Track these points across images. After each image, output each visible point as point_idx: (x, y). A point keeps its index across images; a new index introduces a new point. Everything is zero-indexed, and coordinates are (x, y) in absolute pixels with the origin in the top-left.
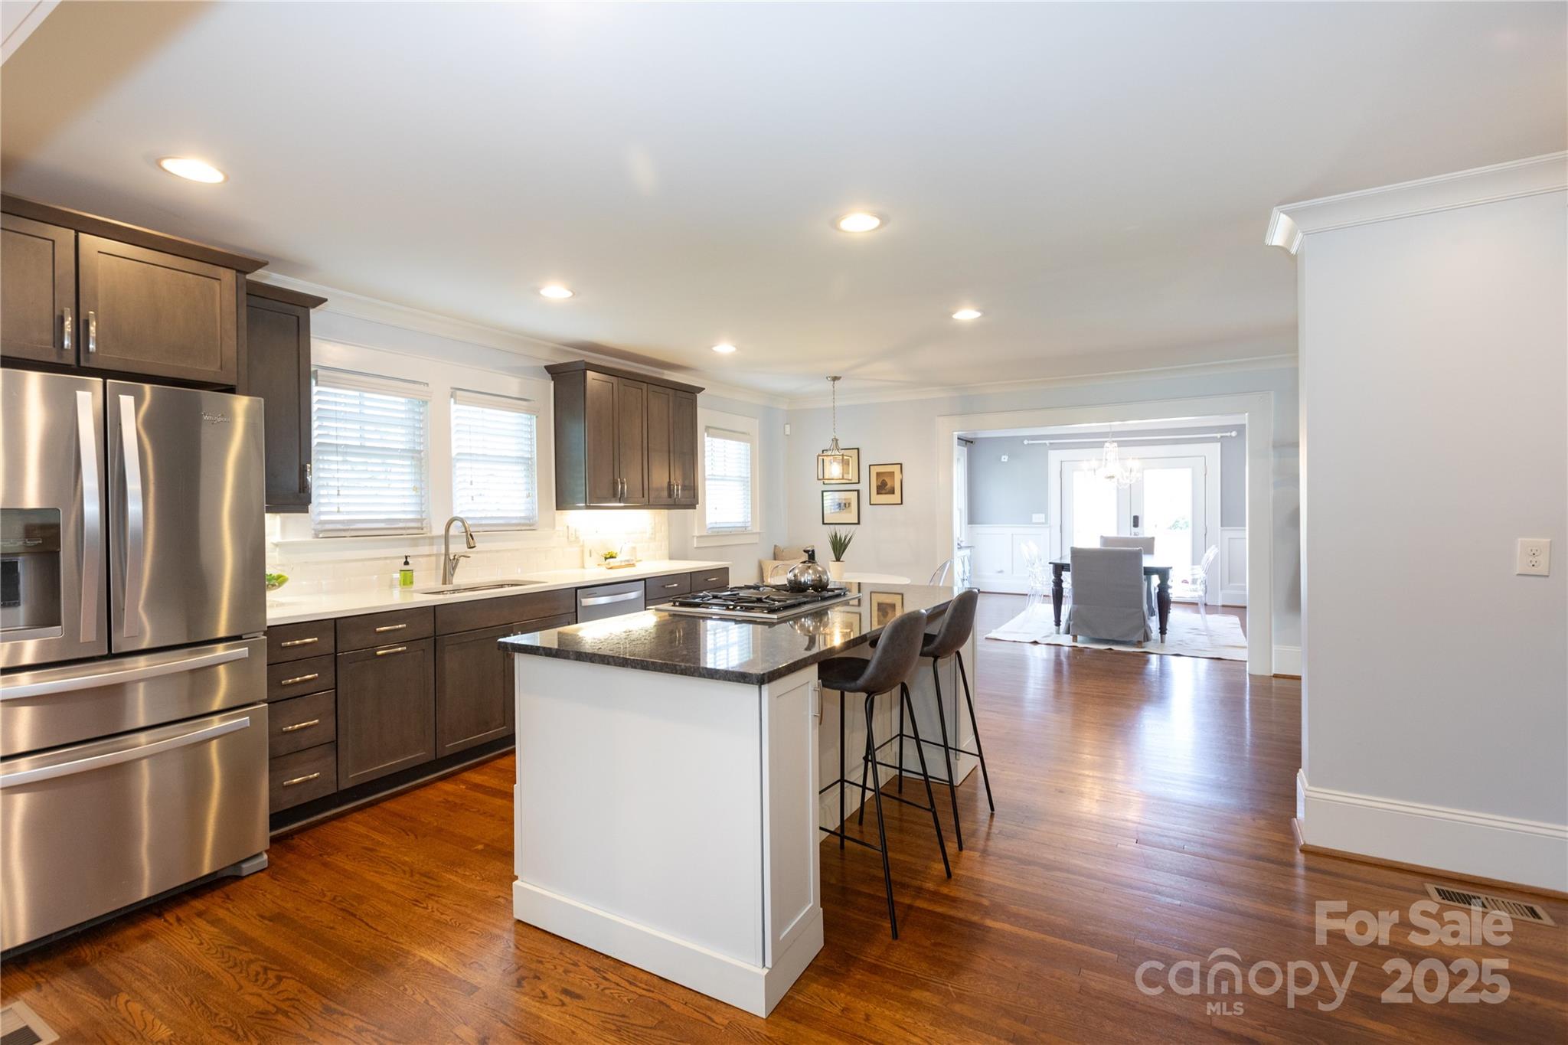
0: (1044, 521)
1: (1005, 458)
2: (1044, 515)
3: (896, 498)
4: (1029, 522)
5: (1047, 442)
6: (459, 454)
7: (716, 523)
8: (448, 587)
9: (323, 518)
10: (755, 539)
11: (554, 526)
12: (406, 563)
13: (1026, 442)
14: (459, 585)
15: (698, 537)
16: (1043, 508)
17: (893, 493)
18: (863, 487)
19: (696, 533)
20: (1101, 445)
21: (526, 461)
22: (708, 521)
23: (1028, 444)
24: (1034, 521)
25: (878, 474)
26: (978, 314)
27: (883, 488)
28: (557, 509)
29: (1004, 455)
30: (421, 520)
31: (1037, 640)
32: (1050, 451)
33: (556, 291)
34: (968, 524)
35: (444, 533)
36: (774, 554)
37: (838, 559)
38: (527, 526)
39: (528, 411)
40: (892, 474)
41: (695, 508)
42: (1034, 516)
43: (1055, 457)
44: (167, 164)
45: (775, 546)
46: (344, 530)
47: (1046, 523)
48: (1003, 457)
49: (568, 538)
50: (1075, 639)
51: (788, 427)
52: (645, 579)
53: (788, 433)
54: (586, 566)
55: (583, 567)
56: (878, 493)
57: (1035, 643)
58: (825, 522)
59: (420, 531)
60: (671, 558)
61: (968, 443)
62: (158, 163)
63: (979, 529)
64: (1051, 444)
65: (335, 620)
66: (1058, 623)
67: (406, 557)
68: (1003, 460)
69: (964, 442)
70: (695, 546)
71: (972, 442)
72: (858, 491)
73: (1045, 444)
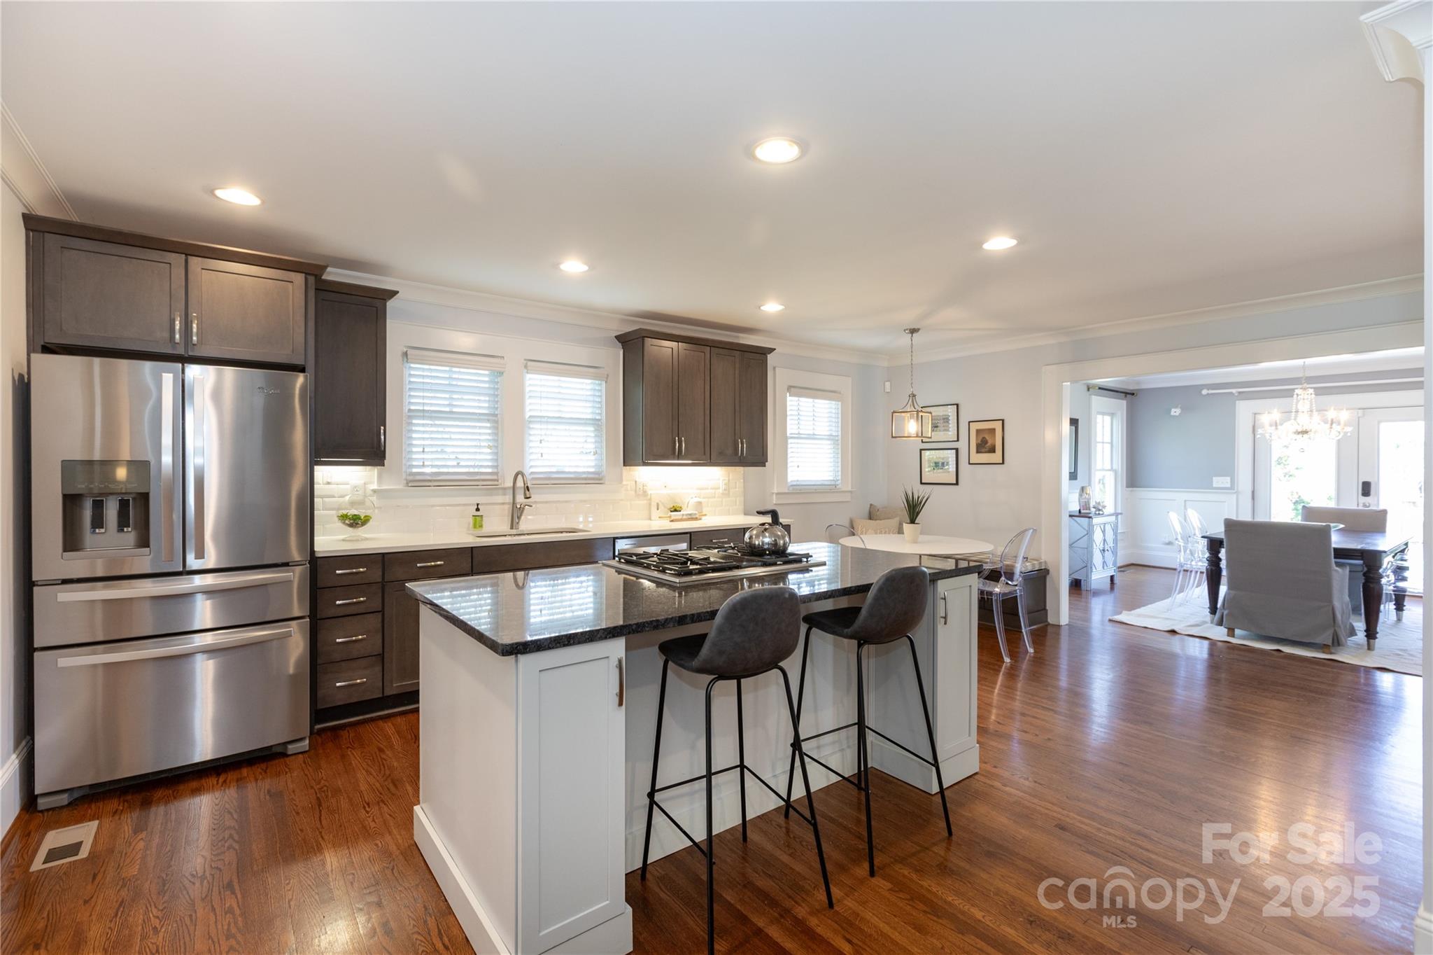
0: (1229, 485)
1: (1176, 412)
2: (1229, 478)
3: (996, 457)
4: (1209, 486)
5: (1234, 391)
6: (530, 417)
7: (798, 481)
8: (514, 532)
9: (415, 470)
10: (848, 498)
11: (621, 480)
12: (478, 510)
13: (1205, 392)
14: (523, 531)
15: (777, 494)
16: (1229, 470)
17: (994, 452)
18: (963, 445)
19: (775, 491)
20: (1289, 394)
21: (595, 422)
22: (789, 480)
23: (1208, 394)
24: (1214, 486)
25: (978, 431)
26: (1013, 242)
27: (984, 445)
28: (624, 465)
29: (1176, 407)
30: (496, 474)
31: (1176, 628)
32: (1237, 402)
33: (573, 266)
34: (1127, 487)
35: (512, 484)
36: (870, 513)
37: (913, 521)
38: (595, 479)
39: (595, 377)
40: (993, 431)
41: (765, 466)
42: (1215, 479)
43: (1244, 409)
44: (219, 193)
45: (871, 505)
46: (430, 481)
47: (1232, 488)
48: (1173, 410)
49: (636, 491)
50: (1231, 632)
51: (888, 384)
52: (690, 533)
53: (888, 390)
54: (652, 518)
55: (650, 519)
56: (978, 452)
57: (1173, 632)
58: (923, 482)
59: (496, 483)
60: (746, 514)
61: (1128, 396)
62: (212, 192)
63: (1142, 493)
64: (1240, 393)
65: (383, 554)
66: (1213, 609)
67: (478, 505)
68: (1172, 413)
69: (1124, 394)
70: (775, 502)
71: (1133, 394)
72: (957, 450)
73: (1231, 393)
